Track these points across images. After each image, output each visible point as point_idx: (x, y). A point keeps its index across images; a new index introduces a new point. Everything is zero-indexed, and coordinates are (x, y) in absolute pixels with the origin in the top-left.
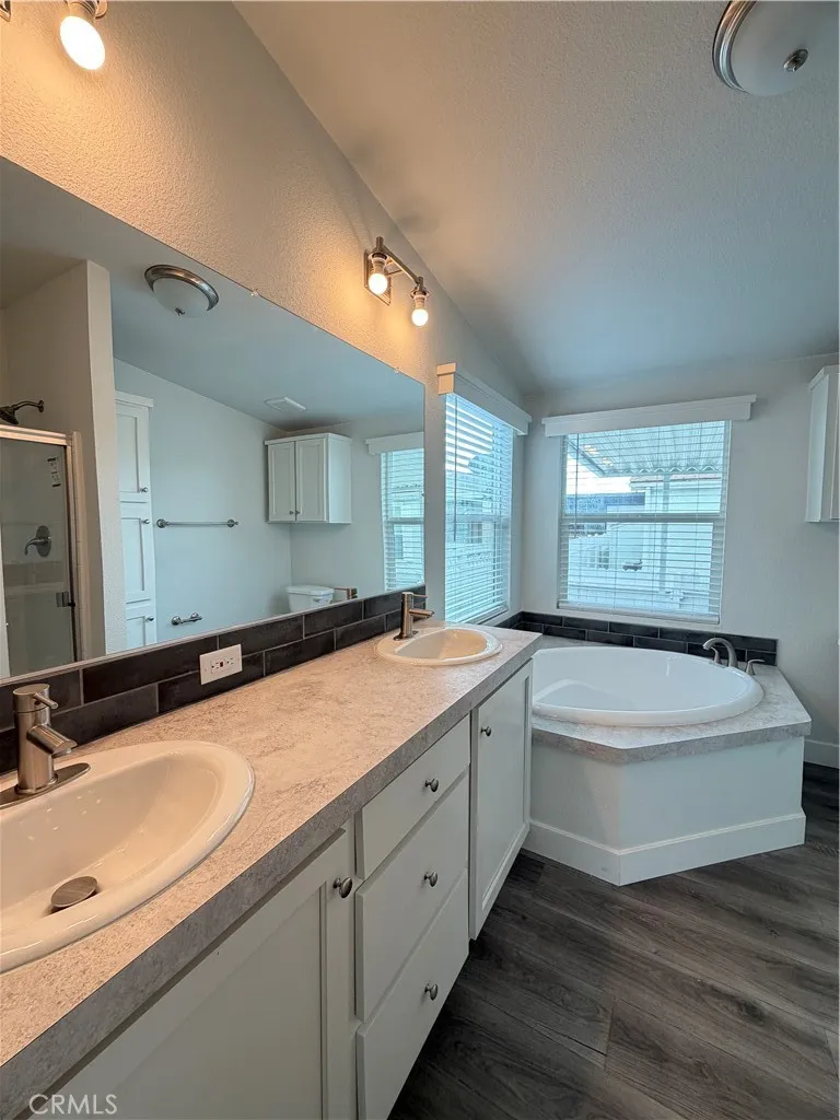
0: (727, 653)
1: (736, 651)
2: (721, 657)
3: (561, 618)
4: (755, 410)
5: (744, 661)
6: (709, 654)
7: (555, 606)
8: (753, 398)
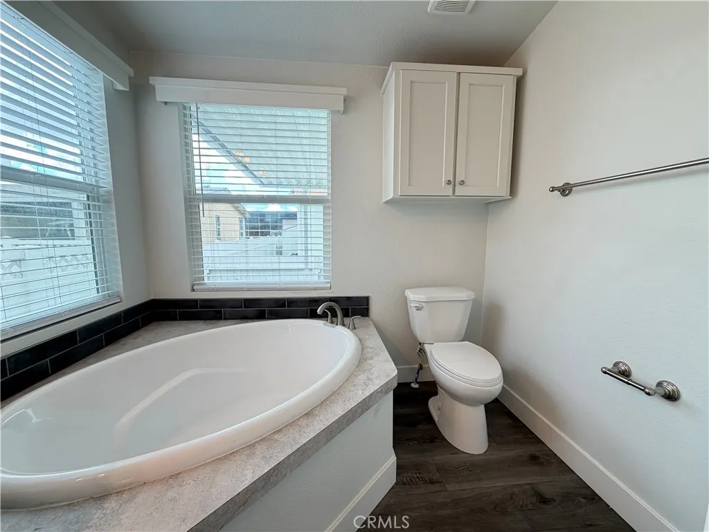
0: (336, 312)
1: (342, 309)
2: (332, 316)
3: (195, 301)
4: (348, 102)
5: (349, 316)
6: (323, 316)
7: (189, 289)
8: (344, 91)
